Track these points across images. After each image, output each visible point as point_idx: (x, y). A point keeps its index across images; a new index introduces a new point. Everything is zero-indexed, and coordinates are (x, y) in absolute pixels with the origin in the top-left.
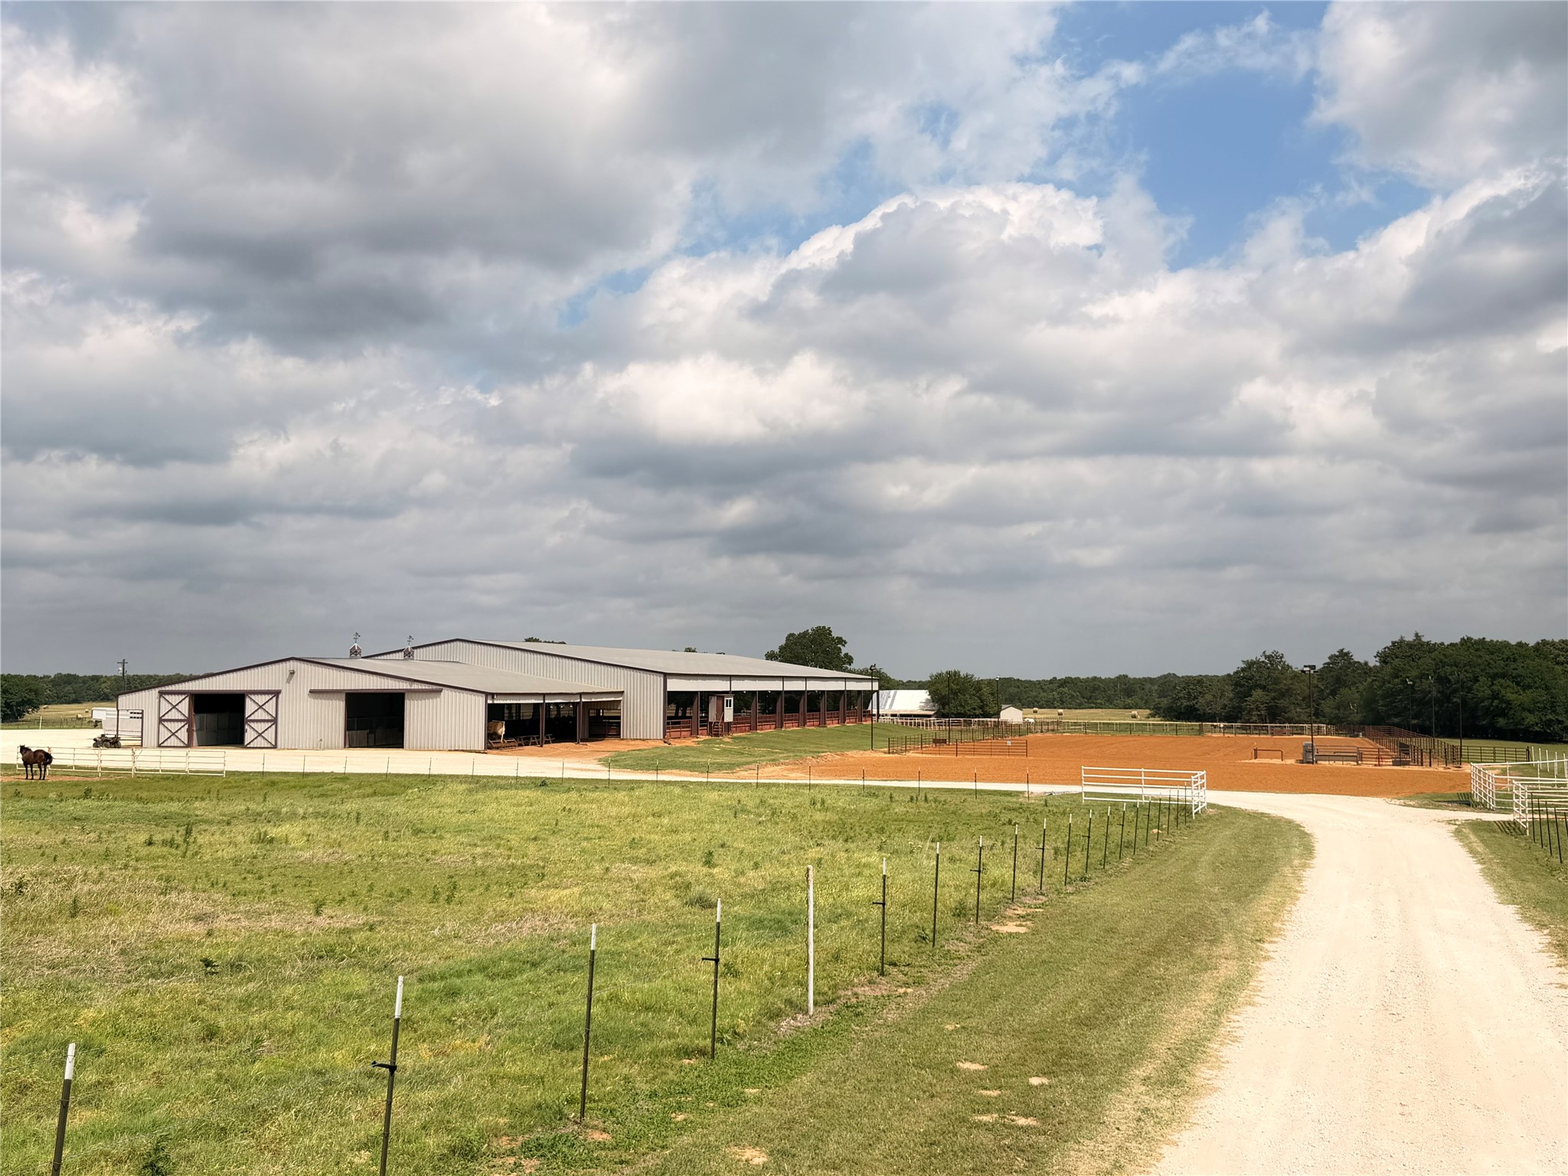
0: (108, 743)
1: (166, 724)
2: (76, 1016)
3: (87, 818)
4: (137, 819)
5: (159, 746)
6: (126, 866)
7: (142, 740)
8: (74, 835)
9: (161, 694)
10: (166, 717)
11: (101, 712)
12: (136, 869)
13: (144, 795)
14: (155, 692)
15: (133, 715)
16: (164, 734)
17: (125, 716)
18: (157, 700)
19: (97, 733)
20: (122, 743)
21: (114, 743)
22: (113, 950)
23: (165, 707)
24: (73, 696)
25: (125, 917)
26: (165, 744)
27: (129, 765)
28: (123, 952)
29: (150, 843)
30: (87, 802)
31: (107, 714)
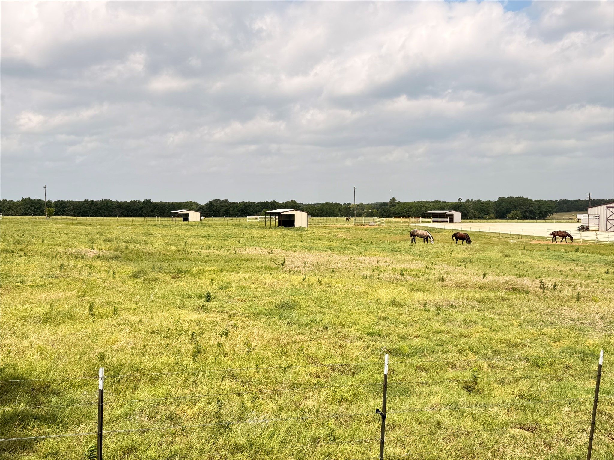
0: (584, 229)
1: (610, 221)
2: (585, 341)
3: (578, 260)
4: (600, 262)
5: (607, 231)
6: (598, 282)
7: (599, 228)
8: (573, 266)
9: (607, 207)
10: (610, 218)
11: (580, 216)
12: (603, 283)
13: (602, 252)
14: (604, 207)
15: (595, 217)
16: (609, 226)
17: (591, 217)
18: (606, 210)
19: (579, 225)
20: (590, 229)
21: (587, 229)
22: (598, 316)
23: (609, 213)
24: (567, 209)
25: (600, 303)
26: (609, 230)
27: (594, 239)
28: (601, 318)
29: (607, 273)
30: (578, 254)
31: (583, 217)
